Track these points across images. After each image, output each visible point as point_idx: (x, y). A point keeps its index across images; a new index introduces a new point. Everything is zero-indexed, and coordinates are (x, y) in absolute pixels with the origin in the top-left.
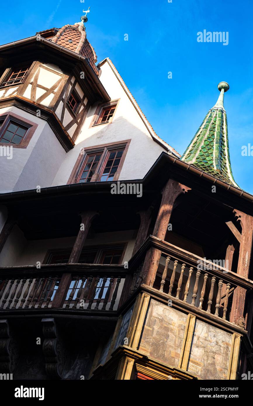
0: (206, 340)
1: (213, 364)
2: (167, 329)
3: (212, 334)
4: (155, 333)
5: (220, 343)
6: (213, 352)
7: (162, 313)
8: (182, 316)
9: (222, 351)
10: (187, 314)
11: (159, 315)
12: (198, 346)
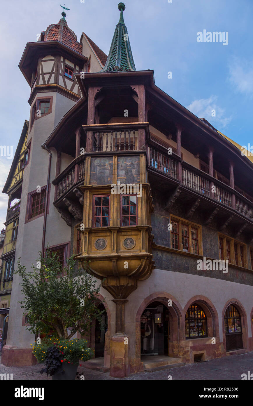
1: (132, 175)
3: (128, 161)
4: (98, 173)
5: (134, 163)
6: (131, 169)
7: (99, 162)
8: (110, 159)
9: (135, 167)
10: (113, 157)
11: (98, 164)
12: (122, 170)
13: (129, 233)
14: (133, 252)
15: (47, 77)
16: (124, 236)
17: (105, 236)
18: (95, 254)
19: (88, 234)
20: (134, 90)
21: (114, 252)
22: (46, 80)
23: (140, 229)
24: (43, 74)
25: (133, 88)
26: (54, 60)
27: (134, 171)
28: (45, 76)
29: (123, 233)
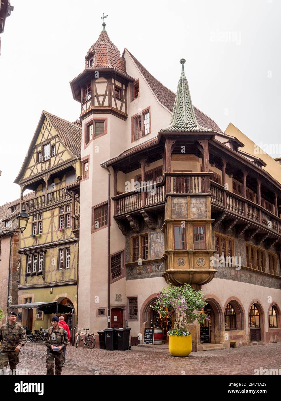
0: (196, 204)
1: (201, 212)
2: (181, 206)
3: (198, 201)
4: (176, 209)
5: (202, 203)
6: (200, 207)
7: (177, 201)
8: (185, 199)
9: (203, 205)
10: (187, 197)
11: (176, 202)
12: (194, 208)
13: (200, 255)
14: (204, 268)
15: (101, 99)
16: (197, 256)
17: (184, 256)
18: (178, 268)
19: (172, 254)
20: (201, 144)
21: (191, 268)
22: (101, 102)
23: (209, 252)
24: (98, 96)
25: (199, 143)
26: (106, 83)
27: (203, 209)
28: (99, 97)
29: (196, 255)
